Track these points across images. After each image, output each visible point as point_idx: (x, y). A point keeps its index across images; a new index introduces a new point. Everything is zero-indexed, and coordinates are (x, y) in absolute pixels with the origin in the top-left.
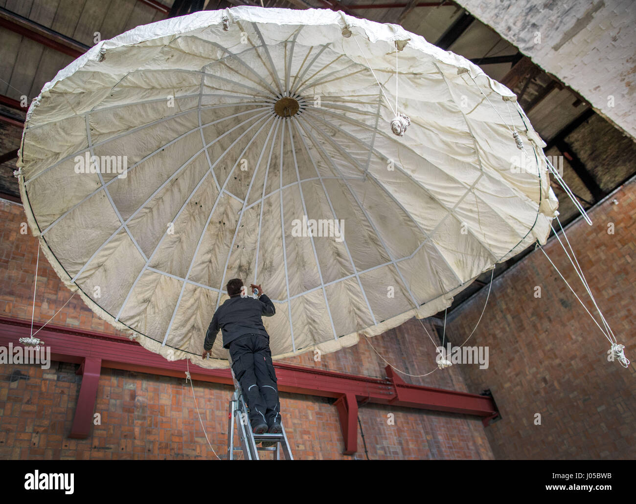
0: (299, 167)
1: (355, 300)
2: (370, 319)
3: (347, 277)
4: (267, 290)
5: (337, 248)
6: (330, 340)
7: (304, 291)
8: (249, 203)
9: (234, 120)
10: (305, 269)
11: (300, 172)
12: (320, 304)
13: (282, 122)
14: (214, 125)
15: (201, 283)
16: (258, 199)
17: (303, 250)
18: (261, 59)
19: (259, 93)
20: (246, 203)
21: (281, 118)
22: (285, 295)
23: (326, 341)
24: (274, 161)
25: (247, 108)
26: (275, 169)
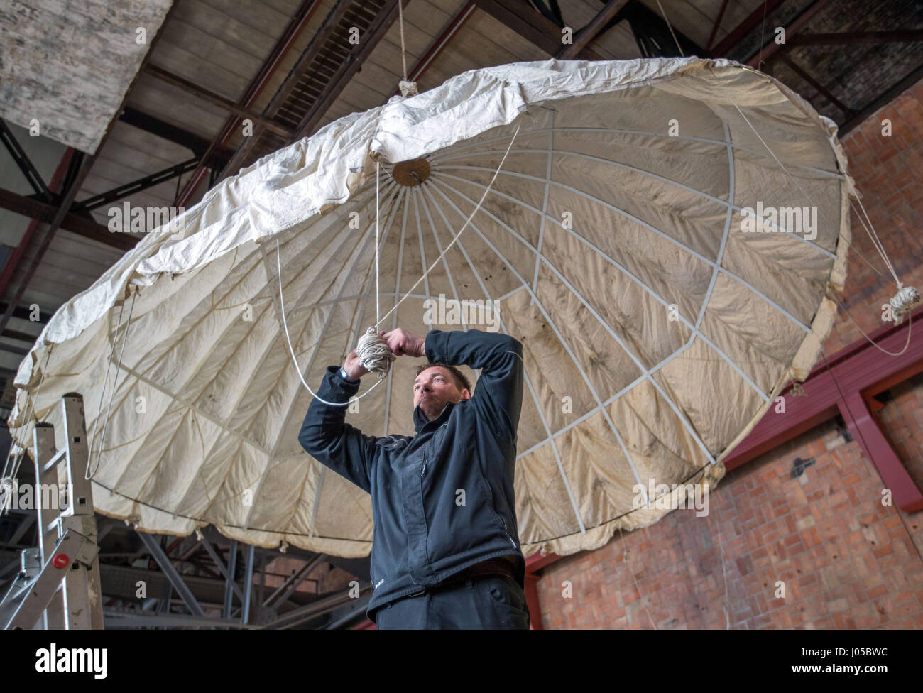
0: (523, 173)
1: (768, 248)
2: (816, 258)
3: (728, 222)
4: (652, 350)
5: (666, 205)
6: (802, 340)
7: (703, 300)
8: (529, 280)
9: (409, 245)
10: (669, 274)
11: (531, 173)
12: (736, 300)
13: (438, 177)
14: (402, 276)
15: (569, 424)
16: (534, 261)
17: (641, 252)
18: (291, 239)
19: (369, 217)
20: (526, 286)
21: (431, 177)
22: (686, 330)
23: (798, 347)
24: (495, 208)
25: (397, 224)
26: (507, 211)
